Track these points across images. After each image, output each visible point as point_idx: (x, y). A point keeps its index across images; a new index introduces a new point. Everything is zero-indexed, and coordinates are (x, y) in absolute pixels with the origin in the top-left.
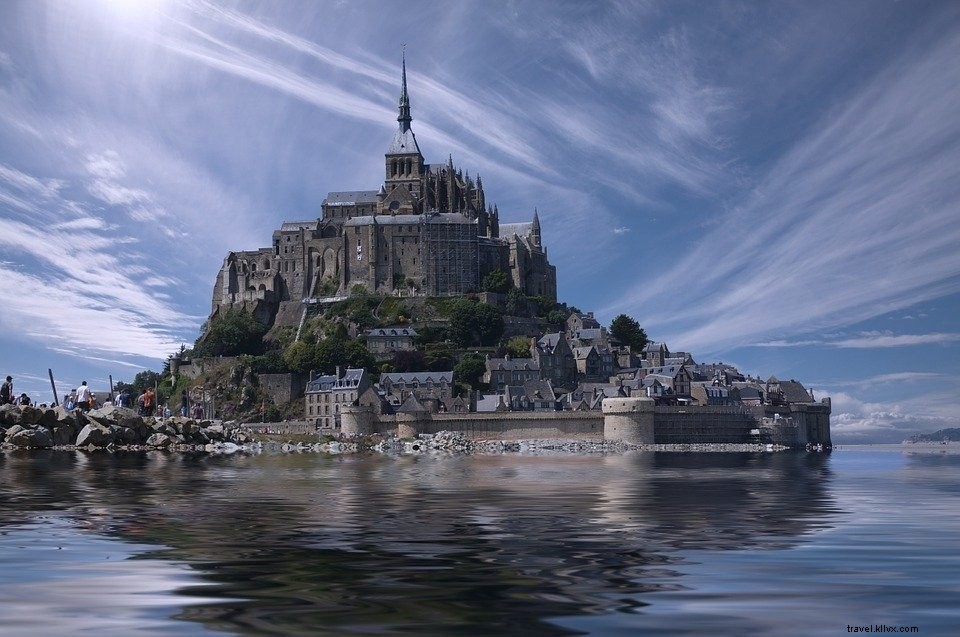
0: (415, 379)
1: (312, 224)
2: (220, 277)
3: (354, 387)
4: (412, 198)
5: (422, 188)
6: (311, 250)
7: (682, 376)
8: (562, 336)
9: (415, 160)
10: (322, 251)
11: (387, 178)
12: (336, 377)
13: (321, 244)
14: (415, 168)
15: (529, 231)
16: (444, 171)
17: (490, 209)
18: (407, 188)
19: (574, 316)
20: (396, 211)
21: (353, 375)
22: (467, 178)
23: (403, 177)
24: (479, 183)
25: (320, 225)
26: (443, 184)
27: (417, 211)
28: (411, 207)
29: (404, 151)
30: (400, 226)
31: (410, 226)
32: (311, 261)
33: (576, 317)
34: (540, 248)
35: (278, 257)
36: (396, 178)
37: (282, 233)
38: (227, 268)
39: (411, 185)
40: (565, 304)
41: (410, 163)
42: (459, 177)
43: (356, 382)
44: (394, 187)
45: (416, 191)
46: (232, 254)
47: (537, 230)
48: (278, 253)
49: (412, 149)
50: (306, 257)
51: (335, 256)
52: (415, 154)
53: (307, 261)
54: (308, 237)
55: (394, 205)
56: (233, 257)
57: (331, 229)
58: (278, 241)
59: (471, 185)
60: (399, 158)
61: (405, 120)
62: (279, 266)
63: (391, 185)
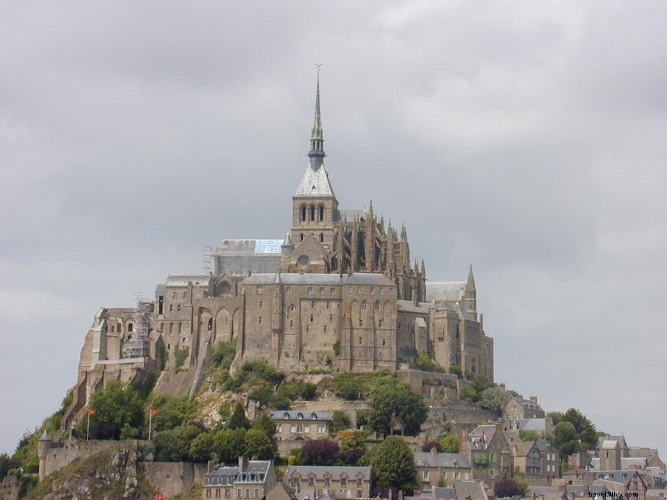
0: (327, 473)
1: (203, 278)
2: (89, 338)
3: (260, 482)
4: (324, 251)
5: (336, 238)
6: (201, 310)
7: (636, 483)
8: (499, 427)
9: (328, 204)
10: (214, 312)
11: (295, 224)
12: (239, 469)
13: (212, 303)
14: (328, 214)
15: (462, 293)
16: (362, 219)
17: (416, 266)
18: (318, 239)
19: (513, 401)
20: (304, 267)
21: (259, 466)
22: (390, 229)
23: (313, 225)
24: (404, 235)
25: (213, 280)
26: (361, 236)
27: (330, 267)
28: (322, 263)
29: (315, 193)
30: (310, 287)
31: (322, 287)
32: (200, 323)
33: (516, 404)
34: (476, 314)
35: (161, 317)
36: (305, 225)
37: (167, 287)
38: (99, 328)
39: (322, 235)
40: (503, 386)
41: (322, 208)
42: (380, 227)
43: (262, 476)
44: (302, 236)
45: (329, 241)
46: (105, 311)
47: (471, 292)
48: (161, 312)
49: (325, 192)
50: (196, 318)
51: (230, 319)
52: (328, 198)
53: (196, 325)
54: (198, 295)
55: (303, 259)
56: (105, 314)
57: (225, 284)
58: (161, 298)
59: (395, 237)
60: (309, 202)
61: (318, 156)
62: (162, 327)
63: (298, 233)
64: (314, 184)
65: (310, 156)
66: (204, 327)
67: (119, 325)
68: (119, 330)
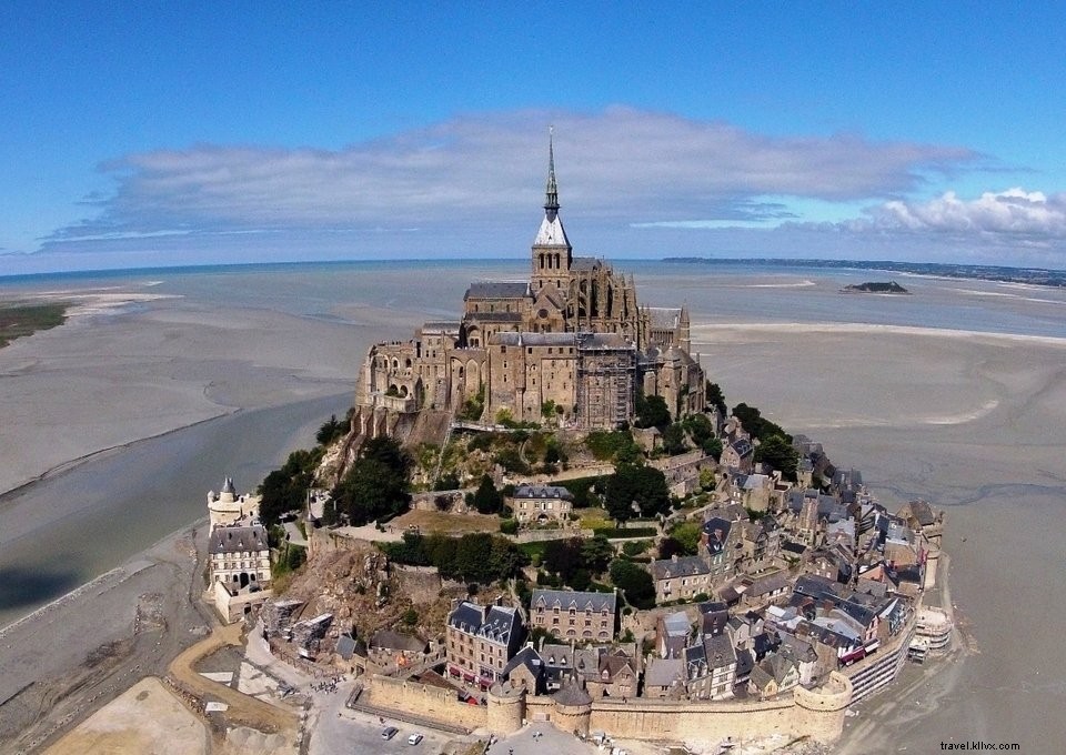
0: (572, 604)
5: (571, 286)
6: (453, 359)
9: (564, 252)
10: (464, 362)
13: (464, 355)
14: (564, 262)
15: (677, 320)
16: (595, 268)
18: (556, 286)
20: (543, 320)
21: (502, 618)
23: (551, 272)
29: (551, 242)
32: (452, 369)
35: (419, 360)
36: (543, 272)
37: (423, 335)
39: (559, 282)
41: (558, 257)
44: (541, 283)
45: (565, 289)
48: (419, 356)
49: (560, 240)
50: (448, 367)
51: (478, 369)
52: (562, 247)
53: (448, 373)
54: (450, 345)
55: (542, 313)
56: (375, 351)
58: (419, 344)
60: (547, 252)
61: (552, 210)
62: (420, 371)
63: (538, 280)
64: (550, 234)
65: (547, 208)
66: (456, 374)
67: (386, 362)
68: (386, 366)
